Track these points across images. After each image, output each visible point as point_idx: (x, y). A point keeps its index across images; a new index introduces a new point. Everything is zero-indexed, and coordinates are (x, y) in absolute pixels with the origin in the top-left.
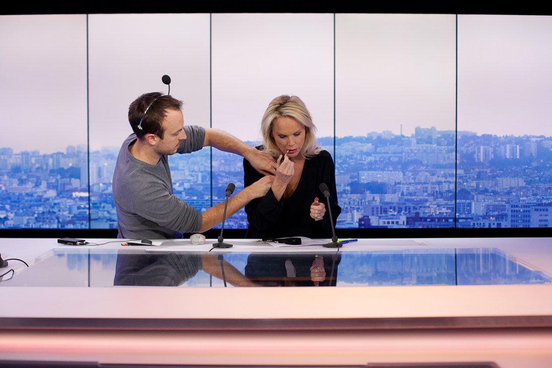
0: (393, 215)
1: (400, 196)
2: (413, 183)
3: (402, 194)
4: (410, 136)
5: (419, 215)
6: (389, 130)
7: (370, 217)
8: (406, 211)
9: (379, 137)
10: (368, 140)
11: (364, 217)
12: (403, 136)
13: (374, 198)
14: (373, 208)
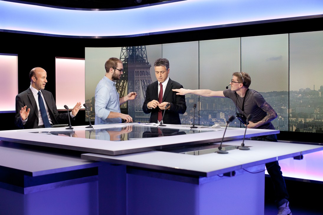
0: (310, 129)
1: (313, 119)
2: (319, 114)
3: (314, 119)
4: (318, 90)
5: (321, 130)
6: (309, 88)
7: (300, 129)
8: (315, 127)
9: (304, 91)
10: (300, 92)
11: (297, 129)
12: (315, 90)
13: (301, 120)
14: (301, 125)
